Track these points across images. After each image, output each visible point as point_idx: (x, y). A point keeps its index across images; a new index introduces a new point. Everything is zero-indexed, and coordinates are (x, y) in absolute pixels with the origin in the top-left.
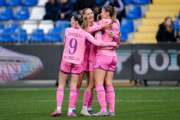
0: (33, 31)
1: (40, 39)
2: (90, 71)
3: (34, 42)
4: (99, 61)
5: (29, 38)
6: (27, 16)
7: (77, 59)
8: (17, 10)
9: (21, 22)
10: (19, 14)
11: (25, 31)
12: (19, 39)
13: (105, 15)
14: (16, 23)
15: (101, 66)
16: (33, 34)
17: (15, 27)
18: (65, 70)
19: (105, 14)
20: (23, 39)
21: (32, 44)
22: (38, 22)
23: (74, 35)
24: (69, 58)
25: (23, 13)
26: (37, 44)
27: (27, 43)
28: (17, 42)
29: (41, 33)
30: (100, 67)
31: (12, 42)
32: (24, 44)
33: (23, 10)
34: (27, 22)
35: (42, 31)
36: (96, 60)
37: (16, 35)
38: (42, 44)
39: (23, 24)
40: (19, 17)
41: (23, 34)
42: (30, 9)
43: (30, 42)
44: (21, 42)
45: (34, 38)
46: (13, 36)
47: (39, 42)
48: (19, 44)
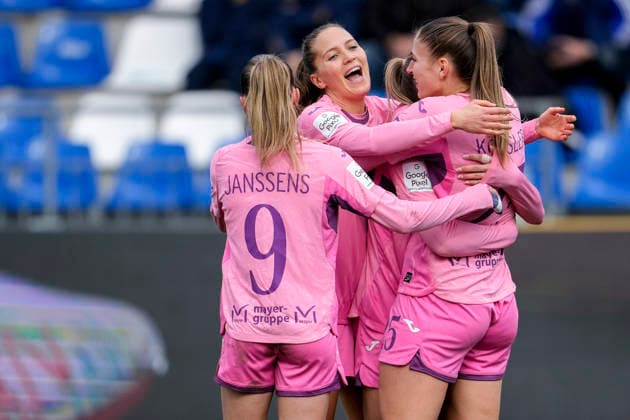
0: (131, 150)
1: (170, 198)
2: (364, 387)
3: (136, 211)
4: (417, 330)
5: (106, 188)
6: (95, 70)
7: (300, 317)
8: (42, 34)
9: (62, 102)
10: (51, 56)
11: (84, 151)
12: (48, 194)
13: (428, 75)
14: (32, 105)
15: (424, 360)
16: (131, 171)
17: (30, 126)
18: (239, 379)
19: (430, 70)
20: (73, 199)
21: (123, 225)
22: (158, 103)
23: (257, 185)
24: (257, 319)
25: (73, 50)
26: (148, 225)
27: (95, 218)
28: (37, 211)
29: (172, 165)
30: (417, 364)
31: (12, 213)
32: (76, 224)
33: (74, 34)
34: (94, 99)
35: (179, 151)
36: (396, 318)
37: (36, 176)
38: (177, 224)
39: (74, 111)
40: (50, 73)
41: (76, 167)
42: (112, 27)
43: (111, 212)
44: (63, 212)
45: (134, 193)
46: (15, 181)
47: (160, 213)
48: (48, 223)
